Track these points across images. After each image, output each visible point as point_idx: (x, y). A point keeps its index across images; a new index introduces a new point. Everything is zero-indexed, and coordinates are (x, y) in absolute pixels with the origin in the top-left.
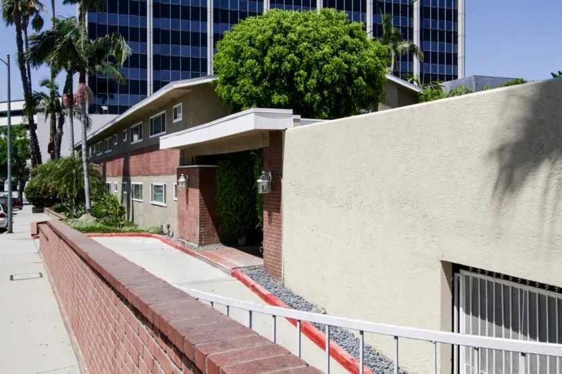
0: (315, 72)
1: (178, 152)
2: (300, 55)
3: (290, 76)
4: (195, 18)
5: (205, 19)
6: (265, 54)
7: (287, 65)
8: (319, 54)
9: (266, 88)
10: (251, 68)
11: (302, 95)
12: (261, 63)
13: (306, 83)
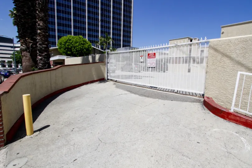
0: (75, 48)
1: (53, 61)
2: (72, 45)
3: (71, 48)
4: (69, 27)
5: (71, 28)
6: (66, 44)
7: (70, 47)
8: (76, 45)
9: (66, 51)
10: (63, 47)
11: (73, 52)
12: (65, 46)
13: (74, 50)
